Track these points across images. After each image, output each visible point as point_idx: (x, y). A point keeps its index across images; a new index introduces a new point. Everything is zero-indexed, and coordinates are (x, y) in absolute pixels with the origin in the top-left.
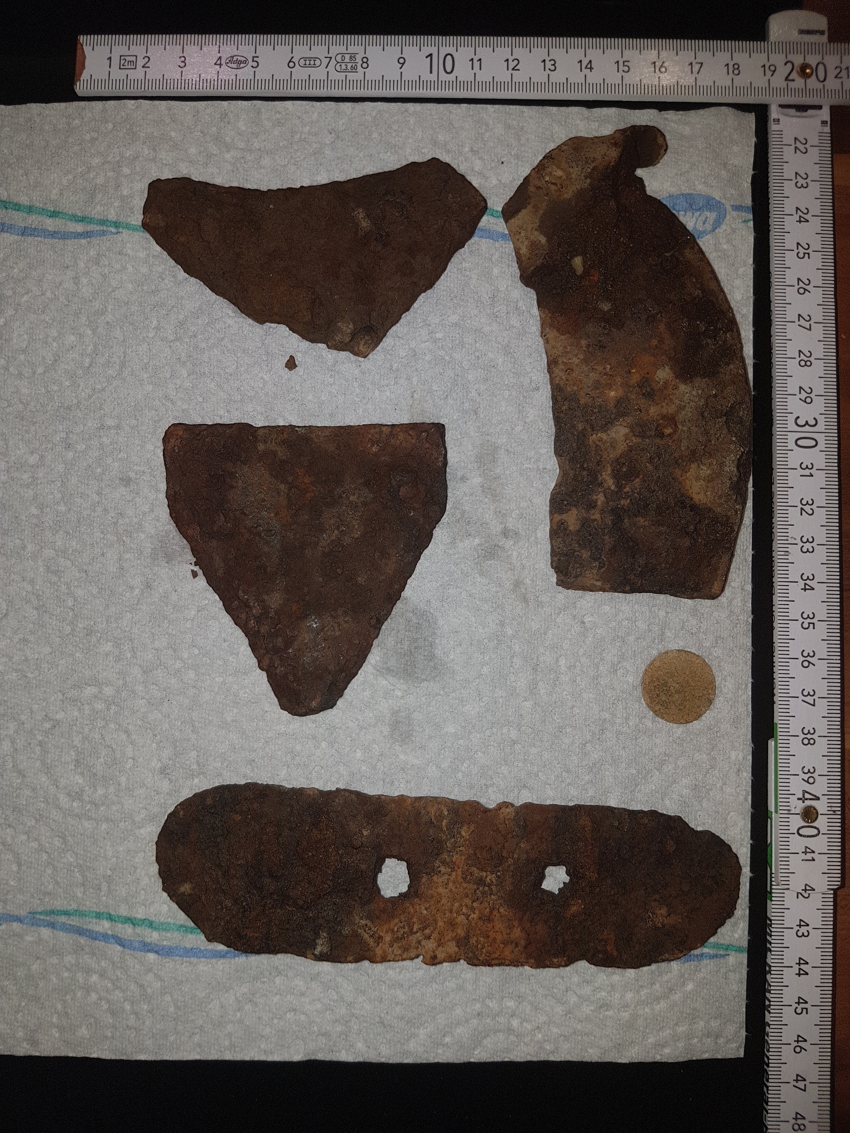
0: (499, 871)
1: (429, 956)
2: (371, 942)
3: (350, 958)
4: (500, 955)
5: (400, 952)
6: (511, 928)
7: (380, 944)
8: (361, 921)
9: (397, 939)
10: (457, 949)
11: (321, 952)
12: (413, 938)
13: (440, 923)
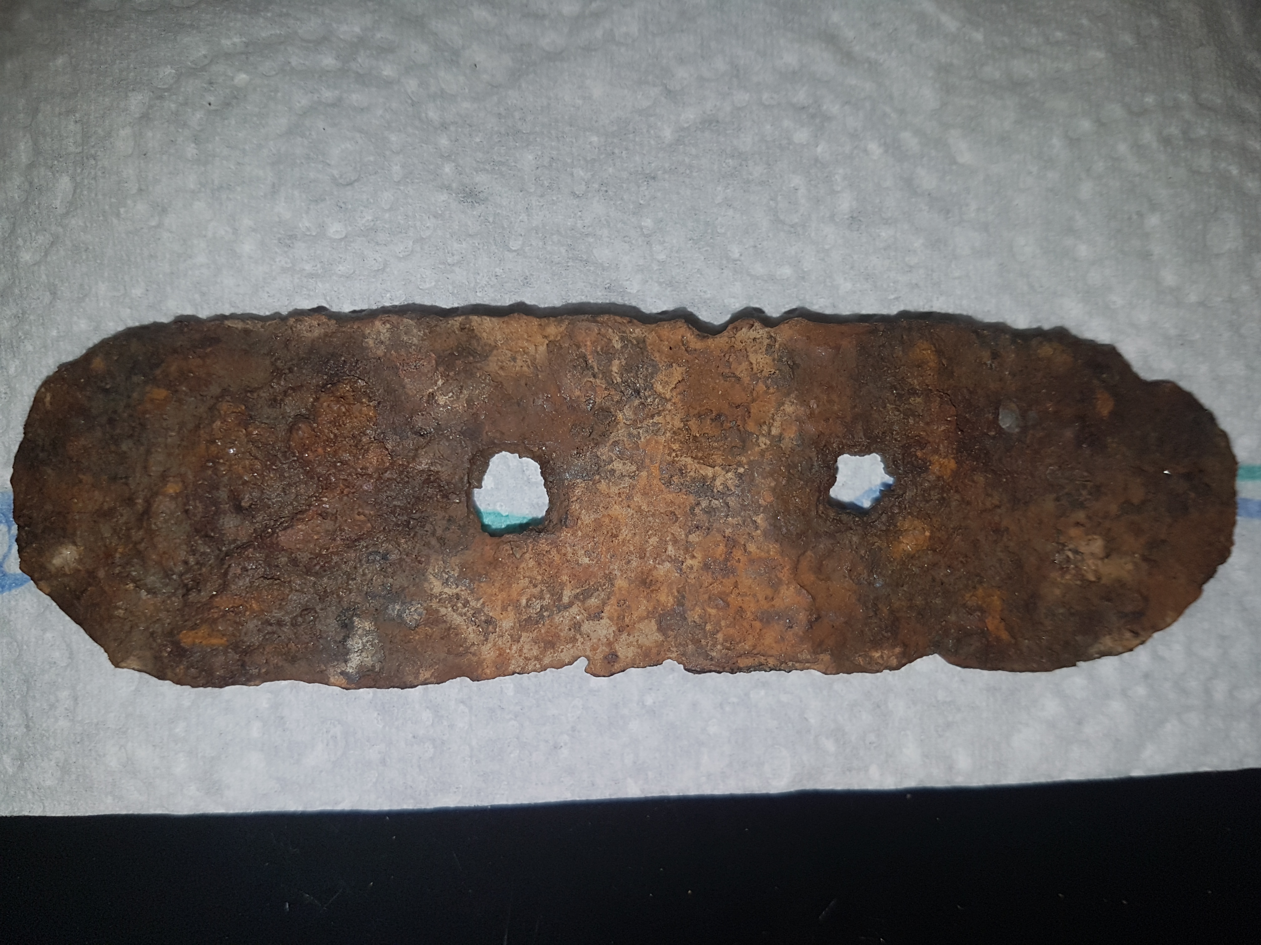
0: (740, 464)
1: (599, 656)
2: (471, 633)
3: (425, 674)
4: (754, 647)
5: (535, 652)
6: (775, 586)
7: (492, 637)
8: (446, 590)
9: (527, 624)
10: (659, 637)
11: (360, 667)
12: (563, 619)
13: (621, 583)
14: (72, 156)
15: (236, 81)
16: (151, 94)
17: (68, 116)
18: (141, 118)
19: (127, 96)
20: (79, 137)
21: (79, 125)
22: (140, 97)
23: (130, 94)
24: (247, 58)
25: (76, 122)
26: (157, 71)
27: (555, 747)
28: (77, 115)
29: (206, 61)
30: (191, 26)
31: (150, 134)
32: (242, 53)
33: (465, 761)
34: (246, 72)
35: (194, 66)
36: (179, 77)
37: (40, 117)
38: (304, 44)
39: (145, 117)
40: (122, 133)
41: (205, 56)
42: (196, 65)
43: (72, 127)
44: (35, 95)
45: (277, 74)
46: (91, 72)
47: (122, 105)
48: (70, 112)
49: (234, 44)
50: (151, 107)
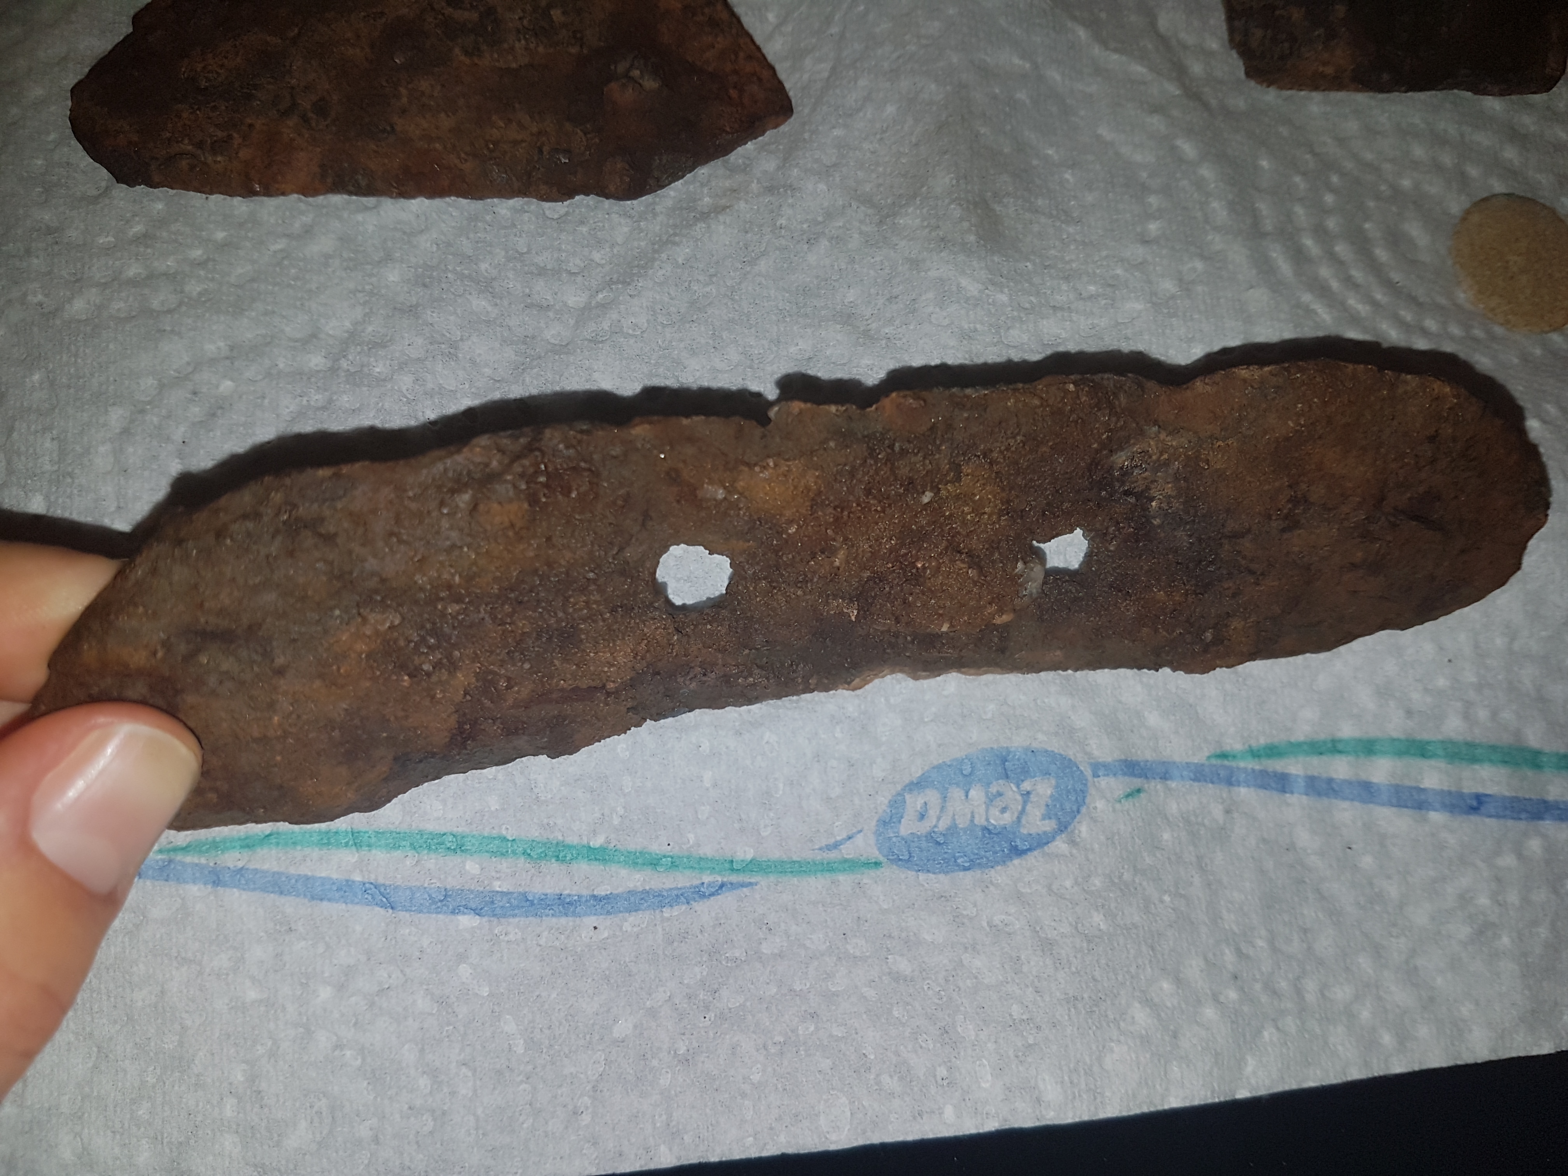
14: (47, 475)
15: (221, 388)
16: (133, 408)
17: (44, 433)
18: (121, 433)
19: (107, 411)
20: (55, 456)
21: (55, 442)
22: (120, 411)
23: (110, 409)
24: (232, 363)
25: (53, 439)
26: (138, 383)
27: (574, 1113)
28: (54, 432)
29: (190, 369)
30: (172, 331)
31: (131, 450)
32: (227, 358)
33: (470, 1134)
34: (232, 380)
35: (177, 375)
36: (162, 387)
37: (15, 435)
38: (292, 344)
39: (126, 432)
40: (102, 449)
41: (188, 364)
42: (179, 373)
43: (48, 444)
44: (10, 413)
45: (264, 378)
46: (69, 387)
47: (101, 421)
48: (46, 429)
49: (219, 348)
50: (132, 421)
